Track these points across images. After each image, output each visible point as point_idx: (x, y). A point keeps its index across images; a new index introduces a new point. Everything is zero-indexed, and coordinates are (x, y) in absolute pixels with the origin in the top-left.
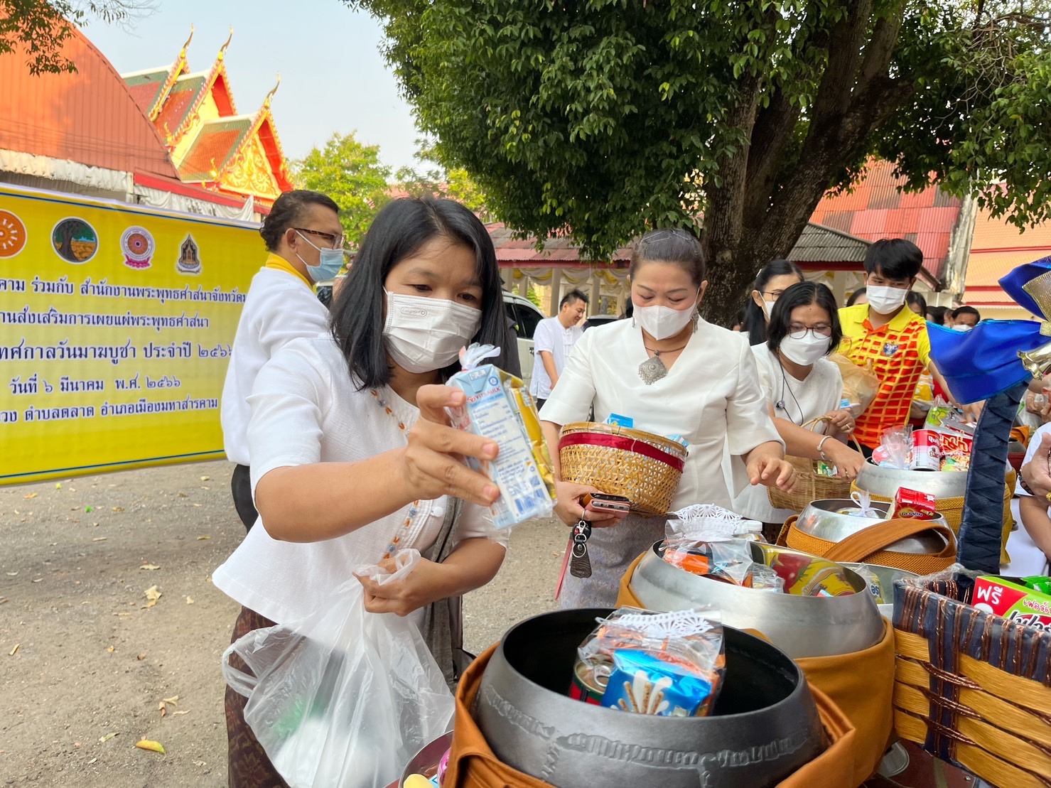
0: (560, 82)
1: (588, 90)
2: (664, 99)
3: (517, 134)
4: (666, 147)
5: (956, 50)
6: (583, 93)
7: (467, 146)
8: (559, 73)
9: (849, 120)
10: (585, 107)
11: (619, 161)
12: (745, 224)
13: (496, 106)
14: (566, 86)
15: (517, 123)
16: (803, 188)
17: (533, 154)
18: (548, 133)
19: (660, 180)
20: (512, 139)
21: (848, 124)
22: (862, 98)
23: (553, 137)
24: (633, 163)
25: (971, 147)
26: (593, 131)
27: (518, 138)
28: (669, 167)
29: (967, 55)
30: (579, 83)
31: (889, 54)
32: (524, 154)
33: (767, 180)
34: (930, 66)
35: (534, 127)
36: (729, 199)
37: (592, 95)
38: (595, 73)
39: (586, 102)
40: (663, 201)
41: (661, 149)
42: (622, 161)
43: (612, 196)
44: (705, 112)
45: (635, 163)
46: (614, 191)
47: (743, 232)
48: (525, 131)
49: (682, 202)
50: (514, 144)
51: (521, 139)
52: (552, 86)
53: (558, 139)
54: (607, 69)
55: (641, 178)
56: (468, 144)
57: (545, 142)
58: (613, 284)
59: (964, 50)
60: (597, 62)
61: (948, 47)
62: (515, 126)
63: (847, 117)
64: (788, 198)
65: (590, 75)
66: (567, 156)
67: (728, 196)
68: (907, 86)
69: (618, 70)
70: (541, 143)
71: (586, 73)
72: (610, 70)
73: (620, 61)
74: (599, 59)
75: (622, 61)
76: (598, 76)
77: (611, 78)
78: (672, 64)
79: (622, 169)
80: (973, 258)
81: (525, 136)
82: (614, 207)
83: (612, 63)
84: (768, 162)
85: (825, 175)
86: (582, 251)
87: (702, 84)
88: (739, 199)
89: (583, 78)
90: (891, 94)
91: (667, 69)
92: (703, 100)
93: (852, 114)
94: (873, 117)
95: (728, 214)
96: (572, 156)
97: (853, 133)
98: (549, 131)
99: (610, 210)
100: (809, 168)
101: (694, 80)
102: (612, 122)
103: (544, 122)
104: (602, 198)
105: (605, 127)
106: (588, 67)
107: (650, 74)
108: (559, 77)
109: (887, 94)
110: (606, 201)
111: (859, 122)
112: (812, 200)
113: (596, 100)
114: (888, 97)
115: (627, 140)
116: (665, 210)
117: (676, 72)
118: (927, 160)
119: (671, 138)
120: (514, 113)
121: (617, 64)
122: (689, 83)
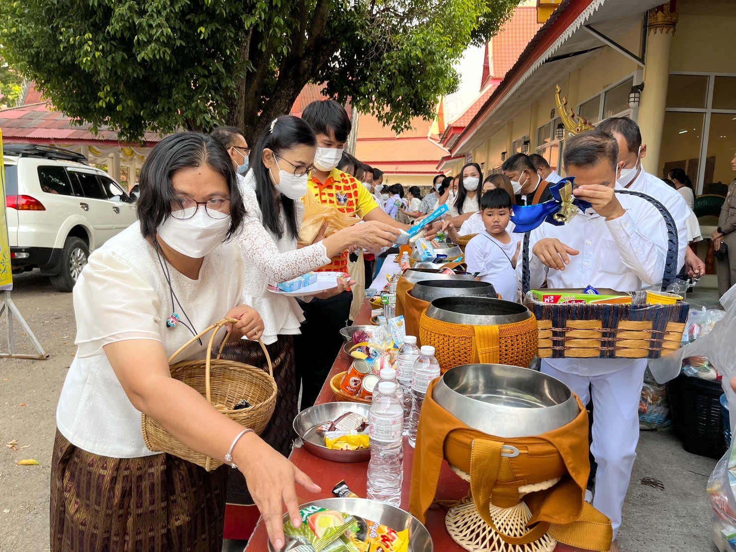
0: (129, 18)
1: (150, 26)
2: (202, 38)
3: (91, 51)
4: (200, 69)
5: (362, 27)
6: (147, 28)
7: (33, 53)
8: (128, 12)
9: (306, 61)
10: (148, 38)
11: (167, 76)
12: (245, 123)
13: (69, 27)
14: (134, 22)
15: (90, 43)
16: (281, 102)
17: (103, 67)
18: (114, 52)
19: (197, 92)
20: (86, 54)
21: (306, 64)
22: (311, 49)
23: (119, 55)
24: (177, 78)
25: (372, 87)
26: (154, 55)
27: (92, 55)
28: (204, 83)
29: (369, 31)
30: (144, 21)
31: (325, 23)
32: (96, 66)
33: (257, 94)
34: (349, 34)
35: (103, 47)
36: (236, 106)
37: (155, 31)
38: (155, 15)
39: (149, 34)
40: (201, 106)
41: (197, 71)
42: (169, 76)
43: (161, 101)
44: (226, 48)
45: (179, 79)
46: (161, 96)
47: (246, 128)
48: (97, 50)
49: (211, 108)
50: (89, 59)
51: (94, 54)
52: (121, 20)
53: (123, 57)
54: (164, 13)
55: (184, 89)
56: (33, 51)
57: (113, 59)
58: (130, 157)
59: (367, 27)
60: (157, 7)
61: (358, 24)
62: (89, 46)
63: (304, 60)
64: (273, 108)
65: (151, 16)
66: (130, 70)
67: (235, 103)
68: (335, 45)
69: (172, 15)
70: (109, 59)
71: (148, 14)
72: (167, 15)
73: (173, 9)
74: (158, 6)
75: (175, 9)
76: (158, 18)
77: (167, 20)
78: (204, 14)
79: (169, 82)
80: (358, 144)
81: (97, 54)
82: (163, 108)
83: (168, 10)
84: (256, 82)
85: (293, 94)
86: (121, 134)
87: (224, 31)
88: (242, 107)
89: (146, 17)
90: (327, 48)
91: (202, 17)
92: (225, 41)
93: (307, 58)
94: (318, 61)
95: (235, 116)
96: (134, 71)
97: (308, 70)
98: (115, 51)
99: (161, 110)
100: (283, 89)
101: (220, 28)
102: (169, 51)
103: (111, 44)
104: (152, 100)
105: (164, 54)
106: (150, 10)
107: (190, 19)
108: (129, 15)
109: (325, 48)
110: (156, 103)
111: (311, 64)
112: (286, 109)
113: (158, 34)
114: (326, 50)
115: (175, 63)
116: (201, 113)
117: (208, 20)
118: (348, 90)
119: (204, 63)
120: (86, 36)
121: (171, 11)
122: (217, 28)
